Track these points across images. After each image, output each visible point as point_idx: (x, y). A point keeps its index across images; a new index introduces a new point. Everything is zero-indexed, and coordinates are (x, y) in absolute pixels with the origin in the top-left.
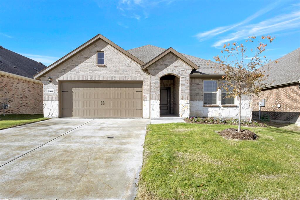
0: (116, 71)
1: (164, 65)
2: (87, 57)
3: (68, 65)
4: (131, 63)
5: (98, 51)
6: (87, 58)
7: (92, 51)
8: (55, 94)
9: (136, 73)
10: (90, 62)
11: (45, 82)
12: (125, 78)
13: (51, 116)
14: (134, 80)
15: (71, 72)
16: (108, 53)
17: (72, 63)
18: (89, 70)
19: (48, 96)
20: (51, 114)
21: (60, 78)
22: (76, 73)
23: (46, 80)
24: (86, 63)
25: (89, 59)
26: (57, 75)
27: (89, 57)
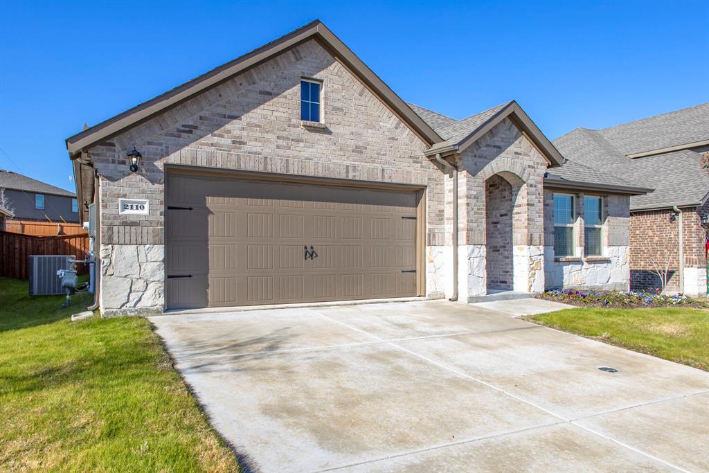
0: (358, 150)
1: (494, 147)
2: (268, 89)
3: (202, 109)
4: (396, 128)
5: (306, 76)
6: (270, 95)
7: (286, 73)
8: (151, 218)
9: (411, 160)
10: (281, 109)
11: (112, 166)
12: (383, 175)
13: (135, 306)
14: (405, 182)
15: (216, 140)
16: (335, 86)
17: (218, 106)
18: (278, 137)
19: (125, 224)
20: (134, 297)
21: (174, 158)
22: (234, 142)
23: (113, 162)
24: (265, 112)
25: (275, 99)
26: (161, 144)
27: (275, 91)
